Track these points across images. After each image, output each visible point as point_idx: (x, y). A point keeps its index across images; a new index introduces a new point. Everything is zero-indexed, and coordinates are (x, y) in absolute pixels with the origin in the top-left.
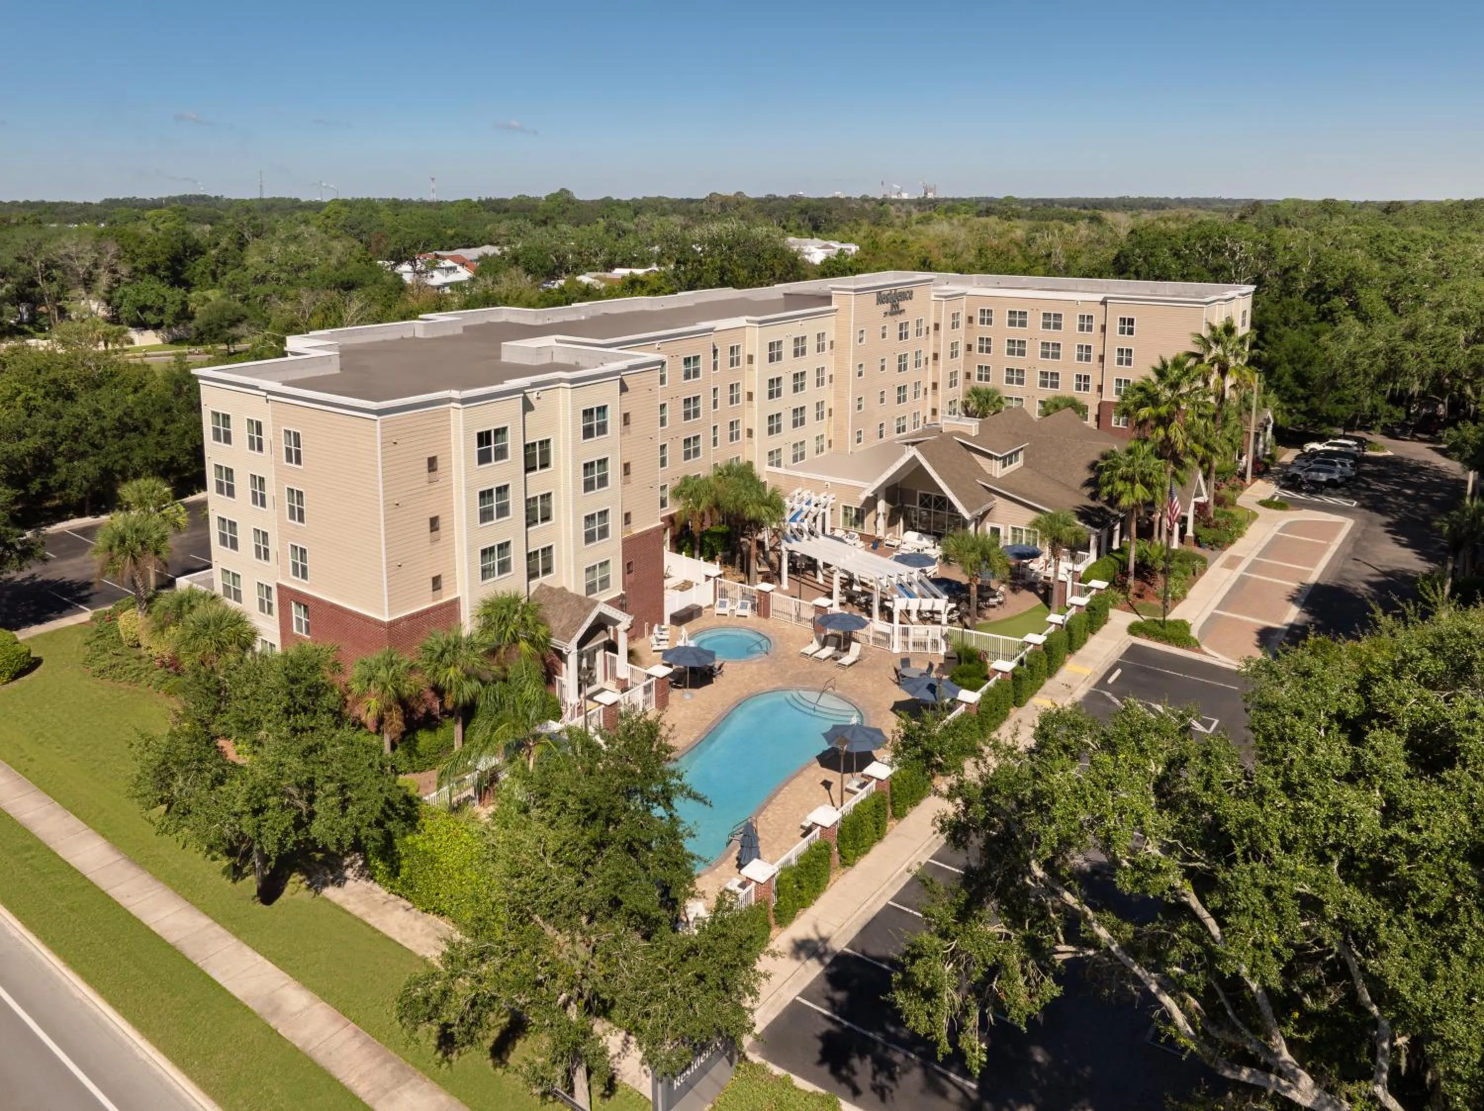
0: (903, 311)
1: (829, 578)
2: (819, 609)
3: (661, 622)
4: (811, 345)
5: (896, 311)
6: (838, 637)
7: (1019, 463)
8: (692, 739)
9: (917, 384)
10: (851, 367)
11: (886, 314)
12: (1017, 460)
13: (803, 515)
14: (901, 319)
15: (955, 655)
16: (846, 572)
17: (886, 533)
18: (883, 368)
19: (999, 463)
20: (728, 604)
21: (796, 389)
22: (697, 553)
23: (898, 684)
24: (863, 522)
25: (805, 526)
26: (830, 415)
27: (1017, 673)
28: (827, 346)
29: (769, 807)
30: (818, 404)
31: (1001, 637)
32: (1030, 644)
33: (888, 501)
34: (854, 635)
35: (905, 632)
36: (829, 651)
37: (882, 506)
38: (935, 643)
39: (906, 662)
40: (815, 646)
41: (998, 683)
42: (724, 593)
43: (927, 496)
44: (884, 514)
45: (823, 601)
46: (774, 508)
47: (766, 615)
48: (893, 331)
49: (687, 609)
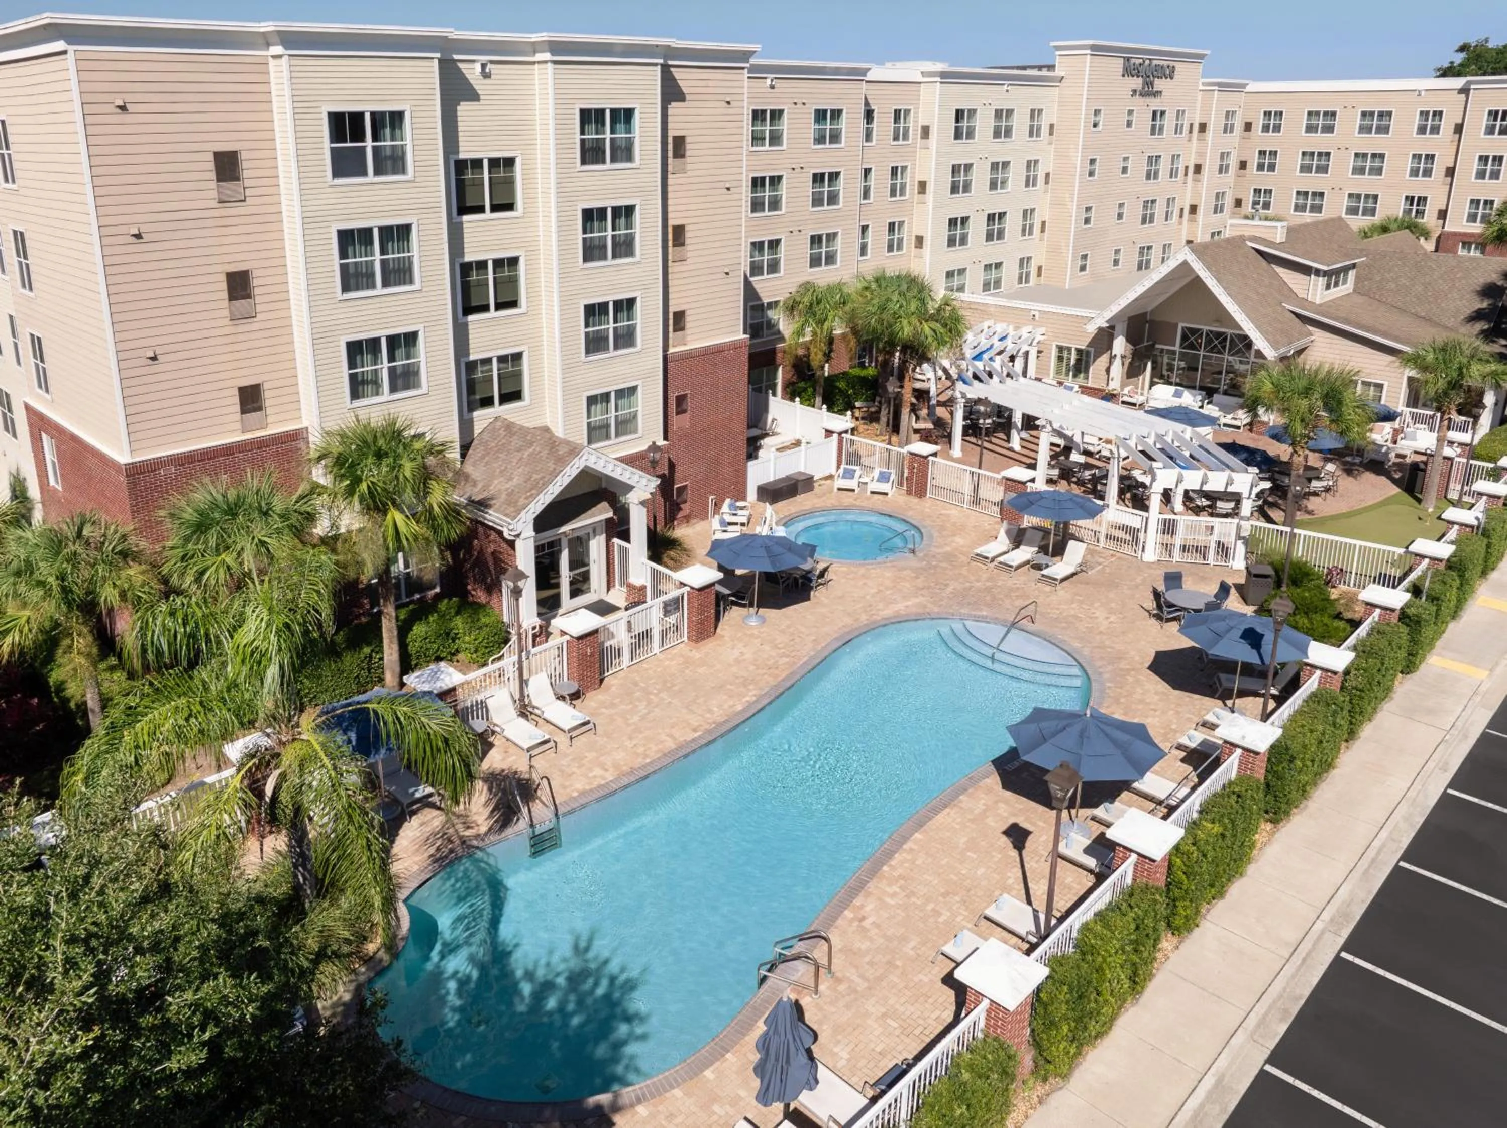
0: (1158, 93)
1: (1031, 446)
2: (1011, 484)
3: (741, 495)
4: (1020, 123)
5: (1148, 92)
6: (1046, 532)
7: (1347, 287)
8: (739, 708)
9: (1170, 201)
10: (1078, 161)
11: (1135, 91)
12: (1345, 282)
13: (991, 353)
14: (1155, 104)
15: (1270, 571)
16: (1060, 434)
17: (1123, 386)
18: (1125, 170)
19: (1322, 281)
20: (857, 474)
21: (993, 185)
22: (818, 400)
23: (1159, 617)
24: (1086, 371)
25: (997, 364)
26: (1043, 231)
27: (1411, 611)
28: (1045, 130)
29: (871, 886)
30: (1025, 212)
31: (1358, 543)
32: (1423, 557)
33: (1130, 339)
34: (1072, 530)
35: (1169, 528)
36: (1026, 553)
37: (1120, 345)
38: (1223, 550)
39: (1174, 579)
40: (1002, 542)
41: (1376, 630)
42: (855, 458)
43: (1193, 331)
44: (1123, 357)
45: (1019, 473)
46: (945, 325)
47: (920, 492)
48: (1143, 120)
49: (788, 478)
